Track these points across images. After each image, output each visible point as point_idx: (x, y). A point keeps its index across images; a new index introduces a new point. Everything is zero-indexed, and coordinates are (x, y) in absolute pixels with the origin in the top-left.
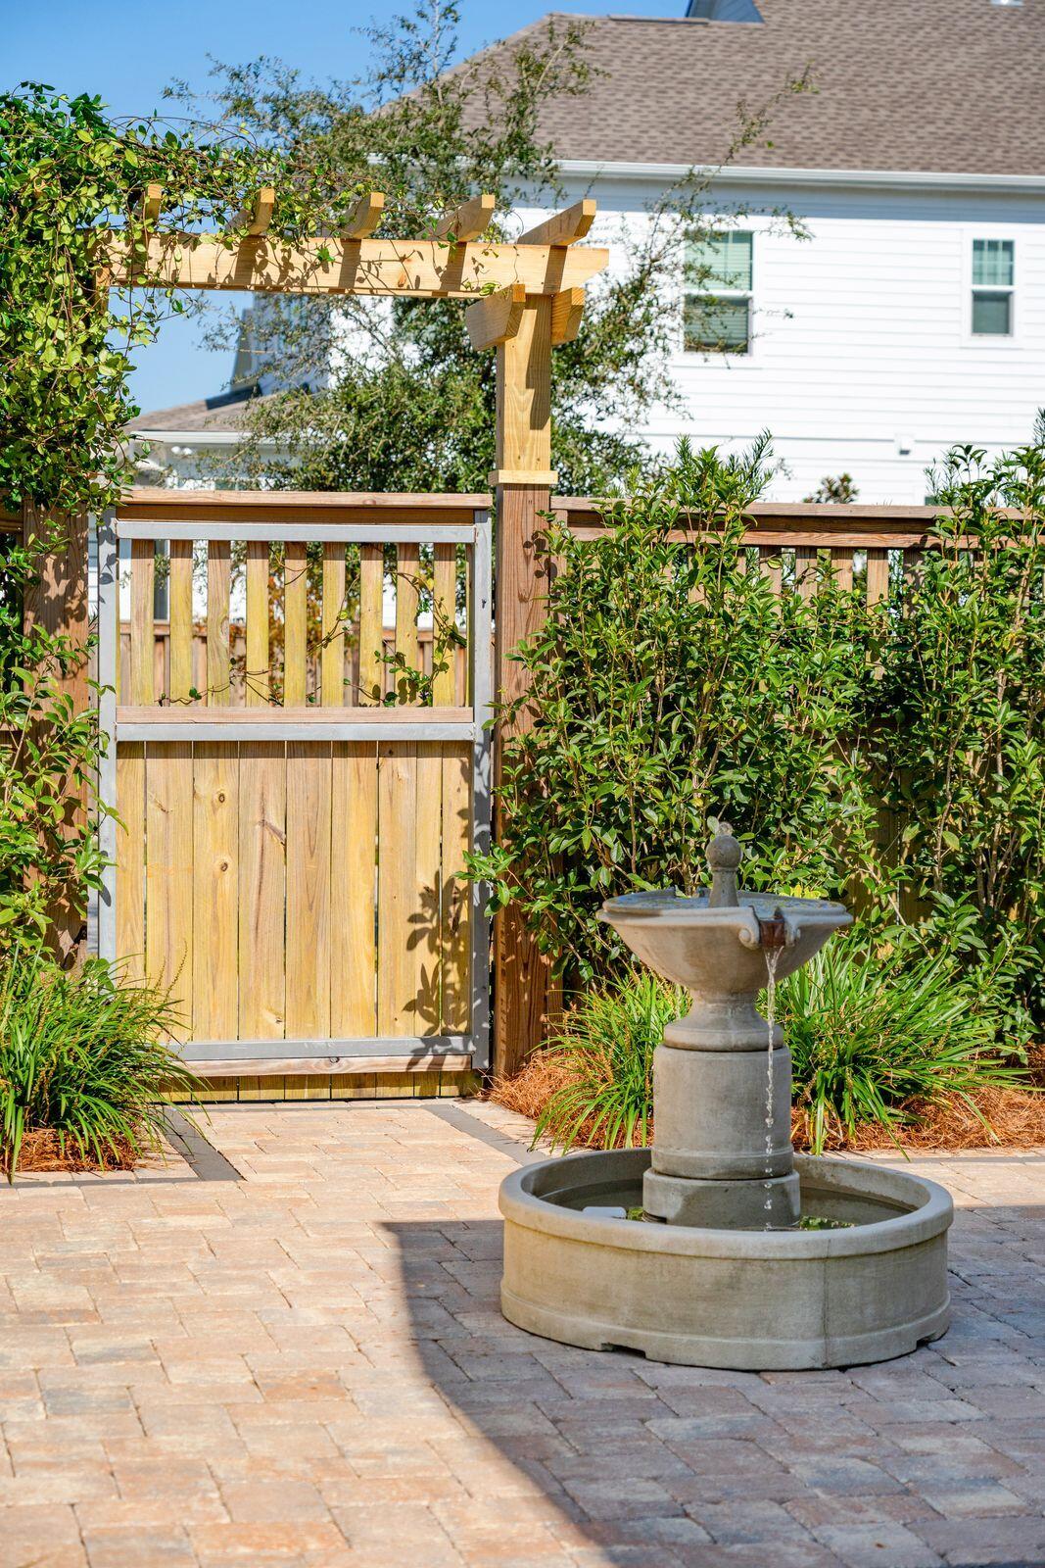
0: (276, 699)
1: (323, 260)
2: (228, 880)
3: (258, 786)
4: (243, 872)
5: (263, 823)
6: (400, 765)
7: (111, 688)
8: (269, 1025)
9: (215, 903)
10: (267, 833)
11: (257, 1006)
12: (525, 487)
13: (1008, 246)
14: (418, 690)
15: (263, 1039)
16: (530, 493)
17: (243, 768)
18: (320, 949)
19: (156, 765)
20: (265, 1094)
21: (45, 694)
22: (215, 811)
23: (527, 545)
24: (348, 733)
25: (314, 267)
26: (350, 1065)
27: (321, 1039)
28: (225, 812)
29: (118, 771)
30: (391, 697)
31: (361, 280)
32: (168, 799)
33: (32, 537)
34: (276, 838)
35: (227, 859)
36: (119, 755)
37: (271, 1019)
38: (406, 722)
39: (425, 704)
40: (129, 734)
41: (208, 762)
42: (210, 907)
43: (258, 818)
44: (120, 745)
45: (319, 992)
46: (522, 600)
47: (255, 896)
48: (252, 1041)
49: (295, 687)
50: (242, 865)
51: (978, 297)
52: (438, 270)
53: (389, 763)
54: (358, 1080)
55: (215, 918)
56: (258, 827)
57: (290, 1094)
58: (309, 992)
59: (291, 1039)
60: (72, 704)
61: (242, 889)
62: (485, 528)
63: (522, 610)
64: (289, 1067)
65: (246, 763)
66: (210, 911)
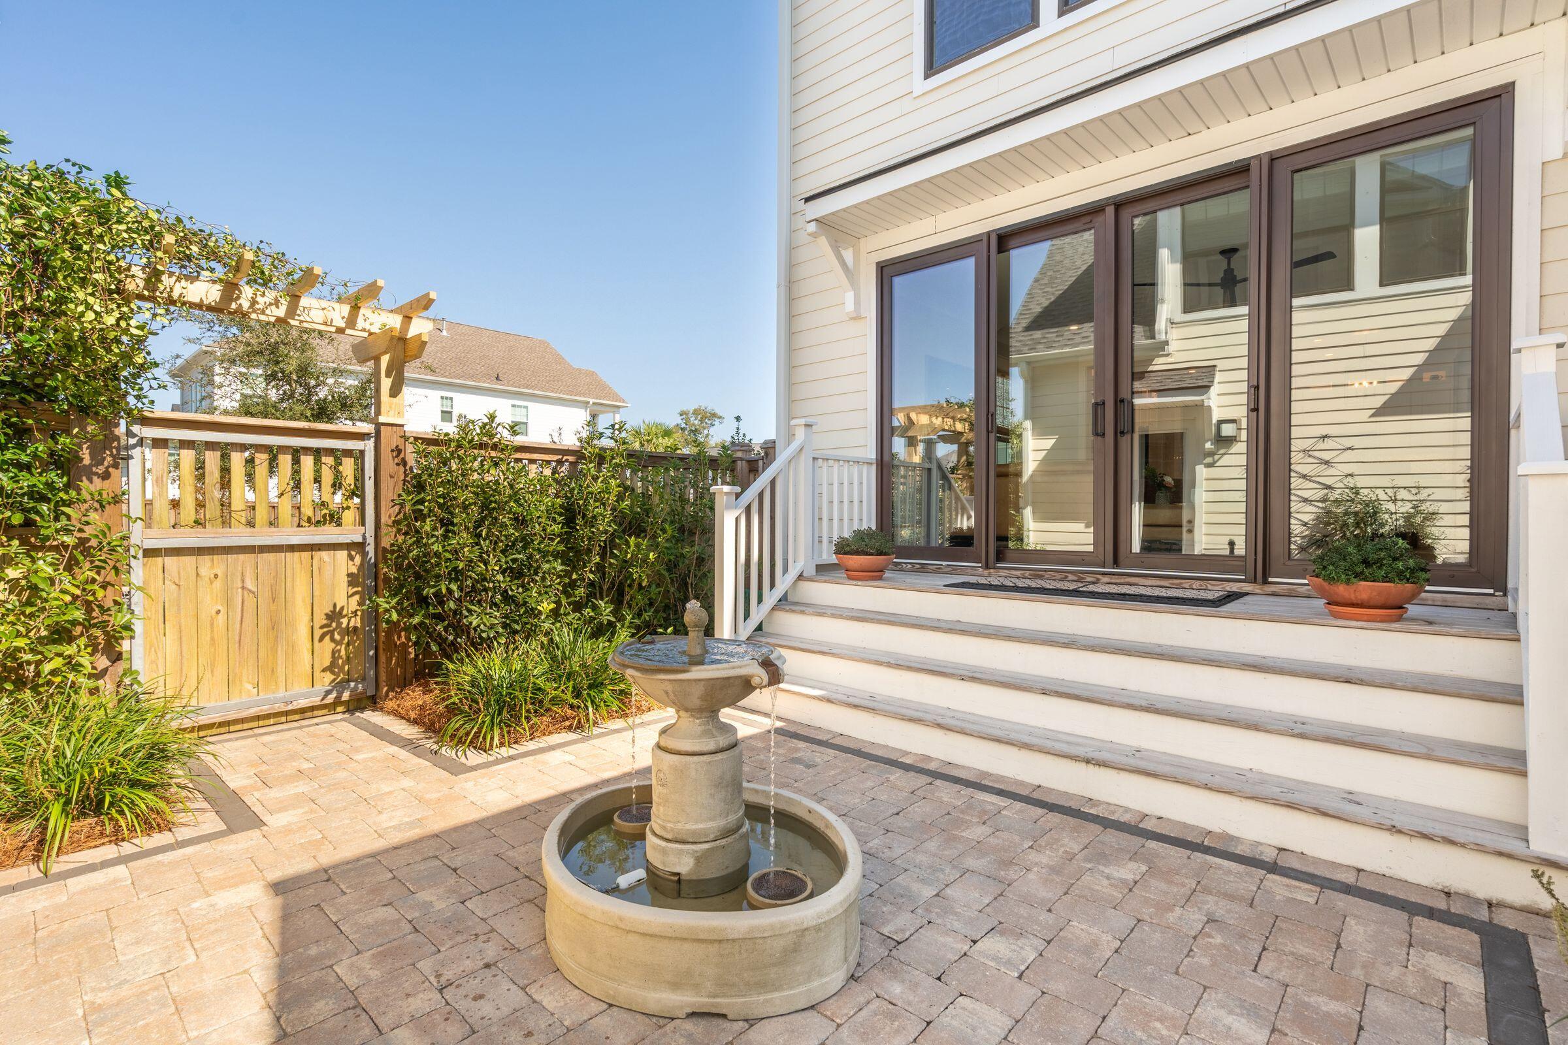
0: (251, 524)
1: (277, 303)
2: (221, 619)
3: (240, 569)
4: (230, 614)
5: (243, 588)
6: (325, 555)
7: (141, 519)
8: (249, 691)
9: (212, 631)
10: (246, 593)
11: (241, 681)
12: (392, 425)
13: (451, 399)
14: (334, 519)
15: (245, 698)
16: (394, 428)
17: (229, 560)
18: (279, 648)
19: (170, 561)
20: (246, 726)
21: (88, 523)
22: (211, 583)
23: (392, 451)
24: (295, 540)
25: (271, 304)
26: (298, 704)
27: (281, 693)
28: (218, 584)
29: (144, 565)
30: (319, 522)
31: (299, 315)
32: (180, 578)
33: (76, 430)
34: (251, 595)
35: (220, 608)
36: (144, 556)
37: (250, 687)
38: (329, 534)
39: (338, 525)
40: (149, 544)
41: (207, 558)
42: (209, 633)
43: (240, 586)
44: (145, 550)
45: (279, 669)
46: (391, 477)
47: (238, 625)
48: (238, 700)
49: (262, 518)
50: (230, 611)
51: (443, 412)
52: (343, 318)
53: (317, 555)
54: (303, 711)
55: (212, 639)
56: (240, 590)
57: (261, 723)
58: (273, 671)
59: (262, 696)
60: (109, 529)
61: (230, 622)
62: (370, 445)
63: (391, 482)
64: (261, 711)
65: (231, 558)
66: (209, 636)
